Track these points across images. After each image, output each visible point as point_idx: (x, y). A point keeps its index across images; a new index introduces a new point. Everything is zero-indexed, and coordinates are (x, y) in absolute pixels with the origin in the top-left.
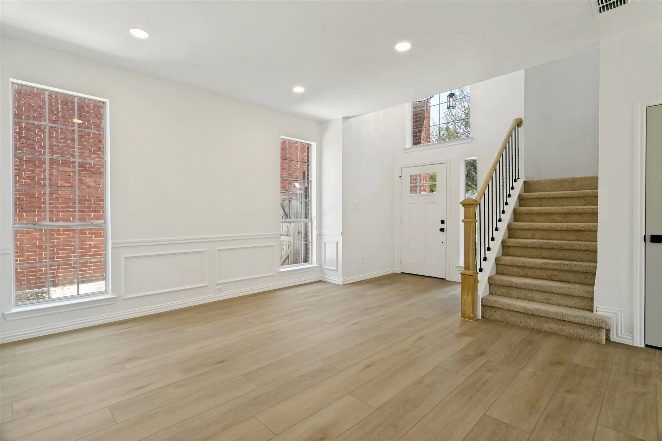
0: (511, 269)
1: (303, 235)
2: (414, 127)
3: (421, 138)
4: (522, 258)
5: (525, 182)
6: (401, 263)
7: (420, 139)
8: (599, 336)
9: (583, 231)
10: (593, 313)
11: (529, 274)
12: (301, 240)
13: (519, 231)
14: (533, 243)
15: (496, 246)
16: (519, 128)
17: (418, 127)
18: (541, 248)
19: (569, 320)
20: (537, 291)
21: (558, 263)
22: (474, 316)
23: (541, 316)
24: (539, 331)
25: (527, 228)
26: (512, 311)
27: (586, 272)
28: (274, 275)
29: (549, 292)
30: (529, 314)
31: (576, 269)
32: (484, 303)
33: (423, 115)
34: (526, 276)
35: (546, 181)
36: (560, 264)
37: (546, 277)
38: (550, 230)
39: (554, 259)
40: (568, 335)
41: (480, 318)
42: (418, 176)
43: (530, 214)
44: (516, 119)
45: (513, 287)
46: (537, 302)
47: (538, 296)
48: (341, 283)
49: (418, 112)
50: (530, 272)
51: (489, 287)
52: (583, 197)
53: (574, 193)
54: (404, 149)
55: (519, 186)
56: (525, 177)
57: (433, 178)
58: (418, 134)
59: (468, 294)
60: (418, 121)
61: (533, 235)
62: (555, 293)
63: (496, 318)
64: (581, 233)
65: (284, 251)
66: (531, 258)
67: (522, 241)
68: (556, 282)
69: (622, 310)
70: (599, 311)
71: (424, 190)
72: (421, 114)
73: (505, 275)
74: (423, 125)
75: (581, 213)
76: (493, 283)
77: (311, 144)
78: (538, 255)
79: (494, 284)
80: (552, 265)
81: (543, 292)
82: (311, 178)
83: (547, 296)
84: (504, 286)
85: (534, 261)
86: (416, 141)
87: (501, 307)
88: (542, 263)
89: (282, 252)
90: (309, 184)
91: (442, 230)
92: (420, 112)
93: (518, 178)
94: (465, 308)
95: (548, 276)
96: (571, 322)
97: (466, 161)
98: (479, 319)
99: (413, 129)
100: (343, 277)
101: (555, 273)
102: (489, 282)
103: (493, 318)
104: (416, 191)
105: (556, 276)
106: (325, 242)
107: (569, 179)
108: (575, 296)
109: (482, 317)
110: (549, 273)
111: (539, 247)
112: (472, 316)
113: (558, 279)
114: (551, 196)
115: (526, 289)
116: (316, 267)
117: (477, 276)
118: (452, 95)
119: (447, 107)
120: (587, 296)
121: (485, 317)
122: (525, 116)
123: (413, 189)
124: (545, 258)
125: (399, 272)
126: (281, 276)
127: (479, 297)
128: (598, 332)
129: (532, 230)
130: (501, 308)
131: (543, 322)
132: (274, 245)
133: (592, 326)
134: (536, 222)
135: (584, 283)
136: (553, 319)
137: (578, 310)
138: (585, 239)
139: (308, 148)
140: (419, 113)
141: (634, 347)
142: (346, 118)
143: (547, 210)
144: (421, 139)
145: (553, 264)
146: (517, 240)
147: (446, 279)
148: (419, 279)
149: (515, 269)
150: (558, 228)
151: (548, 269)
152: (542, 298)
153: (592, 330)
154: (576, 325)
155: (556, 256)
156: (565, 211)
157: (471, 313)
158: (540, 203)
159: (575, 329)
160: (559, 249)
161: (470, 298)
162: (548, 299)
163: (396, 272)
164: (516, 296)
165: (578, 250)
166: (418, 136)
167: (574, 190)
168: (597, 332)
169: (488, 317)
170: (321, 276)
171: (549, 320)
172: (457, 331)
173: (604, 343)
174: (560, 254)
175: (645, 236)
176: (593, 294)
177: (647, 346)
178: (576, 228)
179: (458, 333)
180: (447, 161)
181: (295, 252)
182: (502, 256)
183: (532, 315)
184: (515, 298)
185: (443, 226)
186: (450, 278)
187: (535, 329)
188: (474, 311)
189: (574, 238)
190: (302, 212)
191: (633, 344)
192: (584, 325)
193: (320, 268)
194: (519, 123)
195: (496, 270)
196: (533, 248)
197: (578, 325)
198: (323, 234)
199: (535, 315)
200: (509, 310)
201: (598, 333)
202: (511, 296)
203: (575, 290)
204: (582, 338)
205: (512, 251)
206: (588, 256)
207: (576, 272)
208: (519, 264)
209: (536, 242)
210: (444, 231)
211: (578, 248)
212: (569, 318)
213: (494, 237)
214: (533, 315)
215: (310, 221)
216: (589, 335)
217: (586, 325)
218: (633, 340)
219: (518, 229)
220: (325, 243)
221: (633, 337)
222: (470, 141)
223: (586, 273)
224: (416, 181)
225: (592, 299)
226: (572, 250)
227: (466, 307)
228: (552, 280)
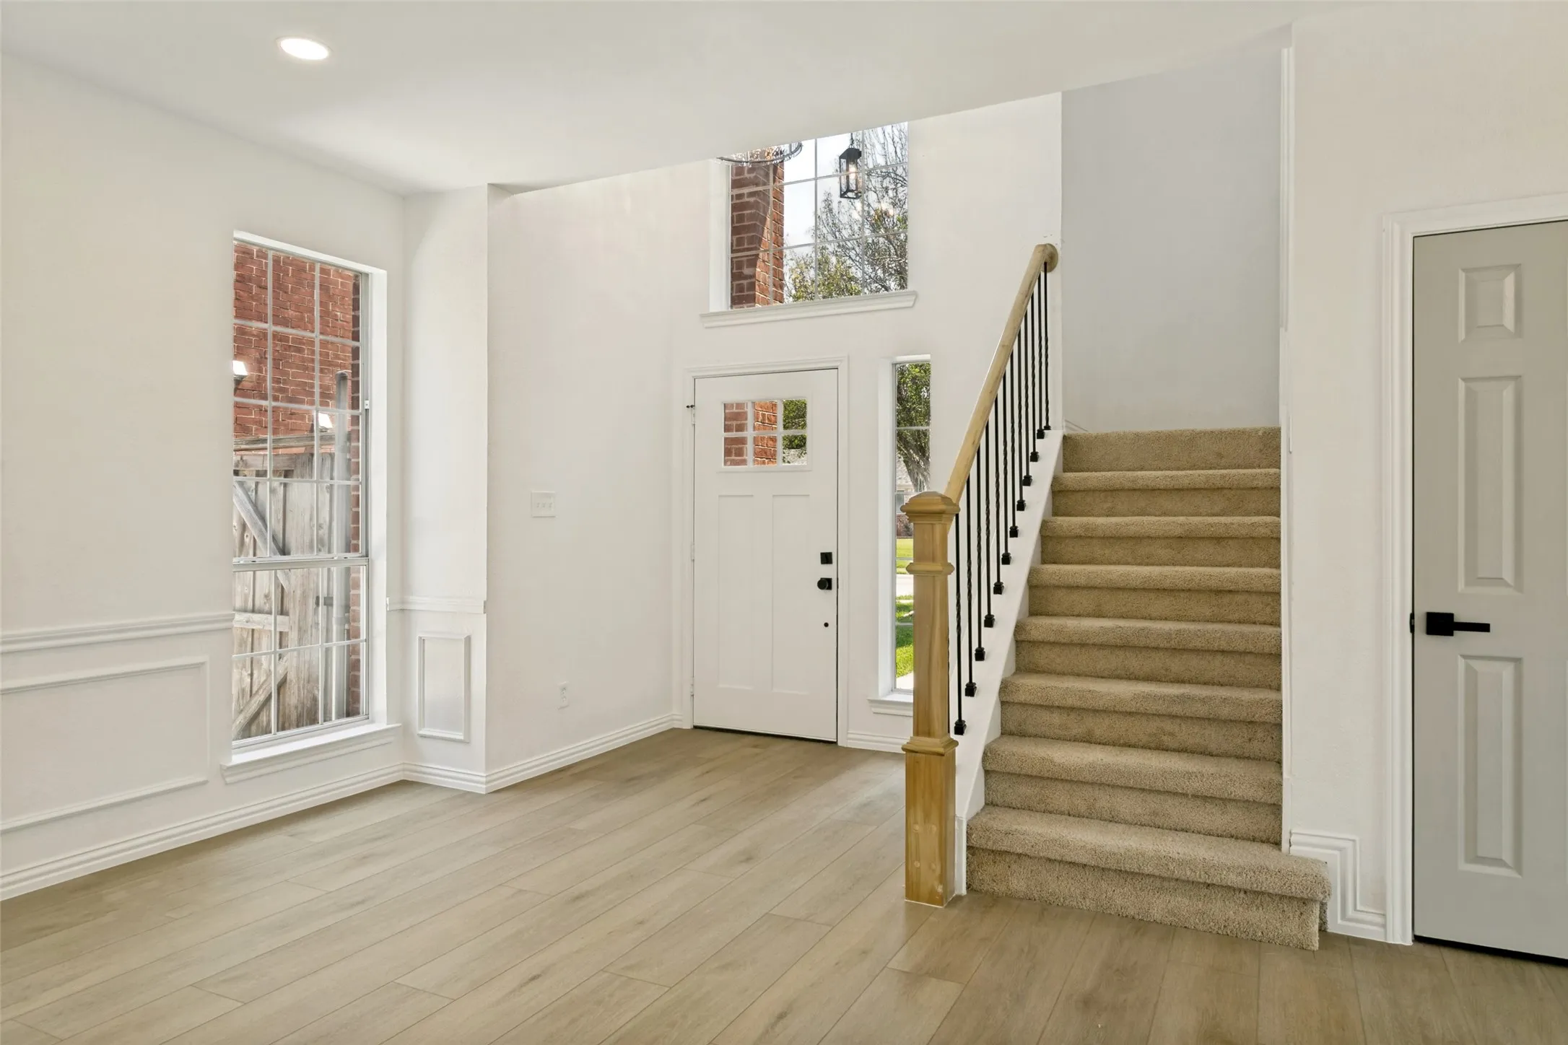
0: (1045, 716)
1: (336, 611)
2: (734, 248)
3: (757, 283)
4: (1072, 678)
5: (1066, 439)
6: (693, 695)
7: (752, 287)
8: (1304, 925)
9: (1230, 591)
10: (1280, 850)
11: (1098, 733)
12: (328, 630)
13: (1061, 594)
14: (1105, 631)
15: (999, 642)
16: (1048, 275)
17: (746, 246)
18: (1124, 646)
19: (1224, 883)
20: (1126, 788)
21: (1178, 697)
22: (945, 889)
23: (1143, 874)
24: (1139, 925)
25: (1082, 581)
26: (1060, 862)
27: (1253, 719)
28: (205, 783)
29: (1159, 792)
30: (1109, 869)
31: (1225, 712)
32: (974, 843)
33: (762, 210)
34: (1088, 740)
35: (1121, 437)
36: (1182, 699)
37: (1145, 739)
38: (1144, 589)
39: (1160, 681)
40: (1219, 928)
41: (964, 892)
42: (750, 405)
43: (1086, 537)
44: (1039, 246)
45: (1057, 779)
46: (1126, 822)
47: (1127, 804)
48: (484, 786)
49: (746, 199)
50: (1100, 727)
51: (986, 780)
52: (1221, 489)
53: (1198, 476)
54: (703, 316)
55: (1050, 448)
56: (1064, 424)
57: (796, 414)
58: (747, 271)
59: (927, 817)
60: (747, 229)
61: (1100, 605)
62: (1175, 794)
63: (1011, 887)
64: (1226, 599)
65: (260, 668)
66: (1098, 677)
67: (1071, 623)
68: (1173, 753)
69: (1357, 838)
70: (1299, 844)
71: (766, 453)
72: (755, 205)
73: (1030, 736)
74: (760, 240)
75: (1221, 538)
76: (997, 769)
77: (367, 275)
78: (1116, 670)
79: (1000, 773)
80: (1161, 702)
81: (1143, 790)
82: (367, 402)
83: (1153, 802)
84: (1031, 776)
85: (1112, 691)
86: (743, 293)
87: (1028, 852)
88: (1135, 697)
89: (252, 675)
90: (358, 424)
91: (825, 584)
92: (752, 200)
93: (1048, 428)
94: (919, 865)
95: (1150, 735)
96: (1229, 888)
97: (896, 364)
98: (959, 898)
99: (733, 251)
100: (487, 768)
101: (1169, 726)
102: (984, 768)
103: (1000, 888)
104: (740, 453)
105: (1172, 734)
106: (420, 638)
107: (1182, 433)
108: (1230, 800)
109: (968, 887)
110: (1153, 726)
111: (1119, 642)
112: (940, 889)
113: (1176, 746)
114: (1140, 484)
115: (1093, 784)
116: (387, 730)
117: (953, 754)
118: (852, 155)
119: (841, 190)
120: (1262, 800)
121: (979, 888)
122: (1063, 241)
123: (733, 450)
124: (1137, 678)
125: (688, 726)
126: (231, 784)
127: (960, 822)
128: (1301, 914)
129: (1095, 588)
130: (1026, 855)
131: (1151, 894)
132: (203, 664)
133: (1286, 896)
134: (1102, 563)
135: (1247, 755)
136: (1177, 880)
137: (1241, 843)
138: (1236, 616)
139: (356, 289)
140: (748, 202)
141: (1390, 945)
142: (500, 190)
143: (1132, 528)
144: (757, 287)
145: (1163, 698)
146: (1056, 622)
147: (835, 743)
148: (755, 746)
149: (1056, 718)
150: (1167, 584)
151: (1150, 714)
152: (1139, 810)
153: (1286, 909)
154: (1242, 895)
155: (1167, 670)
156: (1178, 531)
157: (936, 883)
158: (1109, 505)
159: (1241, 909)
160: (1175, 649)
161: (935, 828)
162: (1157, 814)
163: (677, 725)
164: (1065, 807)
165: (1223, 652)
166: (746, 277)
167: (1193, 467)
168: (1298, 913)
169: (985, 887)
170: (404, 764)
171: (1166, 884)
172: (900, 961)
173: (1316, 945)
174: (1177, 665)
175: (1412, 616)
176: (1280, 791)
177: (1417, 939)
178: (1213, 584)
179: (906, 970)
180: (841, 361)
181: (304, 675)
182: (1015, 674)
183: (1119, 872)
184: (1062, 813)
185: (827, 571)
186: (850, 739)
187: (1127, 916)
188: (945, 877)
189: (1208, 612)
190: (335, 524)
191: (1386, 939)
192: (1263, 893)
193: (403, 732)
194: (1048, 261)
195: (1002, 723)
196: (1102, 646)
197: (1248, 893)
198: (412, 607)
199: (1126, 871)
200: (1049, 860)
201: (1303, 917)
202: (1050, 808)
203: (1231, 780)
204: (1260, 934)
205: (1043, 657)
206: (1249, 669)
207: (1225, 722)
208: (1070, 702)
209: (1112, 630)
210: (830, 588)
211: (1224, 645)
212: (1223, 876)
213: (992, 613)
214: (1121, 871)
215: (364, 561)
216: (1278, 925)
217: (1270, 895)
218: (1384, 926)
219: (1058, 587)
220: (422, 641)
221: (1384, 915)
222: (911, 304)
223: (1251, 722)
224: (739, 422)
225: (1276, 808)
226: (1208, 651)
227: (919, 861)
228: (1161, 748)
